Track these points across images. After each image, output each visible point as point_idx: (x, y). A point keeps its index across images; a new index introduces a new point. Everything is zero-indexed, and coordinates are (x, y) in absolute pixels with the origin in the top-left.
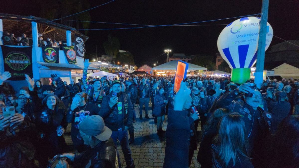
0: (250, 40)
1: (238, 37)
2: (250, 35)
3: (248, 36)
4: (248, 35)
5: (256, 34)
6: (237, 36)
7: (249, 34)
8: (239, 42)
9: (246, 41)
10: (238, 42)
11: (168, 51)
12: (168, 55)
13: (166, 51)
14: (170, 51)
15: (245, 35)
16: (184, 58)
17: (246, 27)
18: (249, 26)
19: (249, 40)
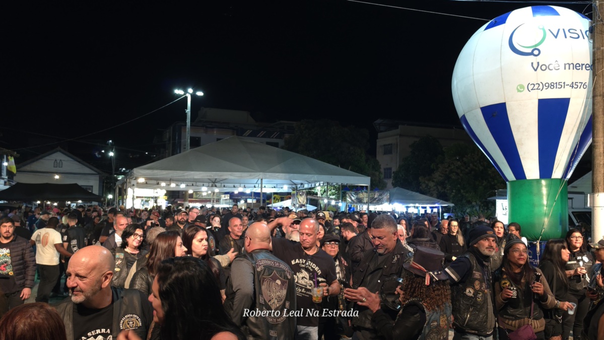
0: (572, 83)
1: (536, 70)
2: (571, 66)
3: (565, 69)
4: (565, 65)
6: (532, 63)
7: (569, 64)
8: (541, 87)
9: (562, 85)
10: (537, 86)
11: (186, 93)
12: (188, 111)
13: (178, 92)
14: (200, 94)
16: (248, 132)
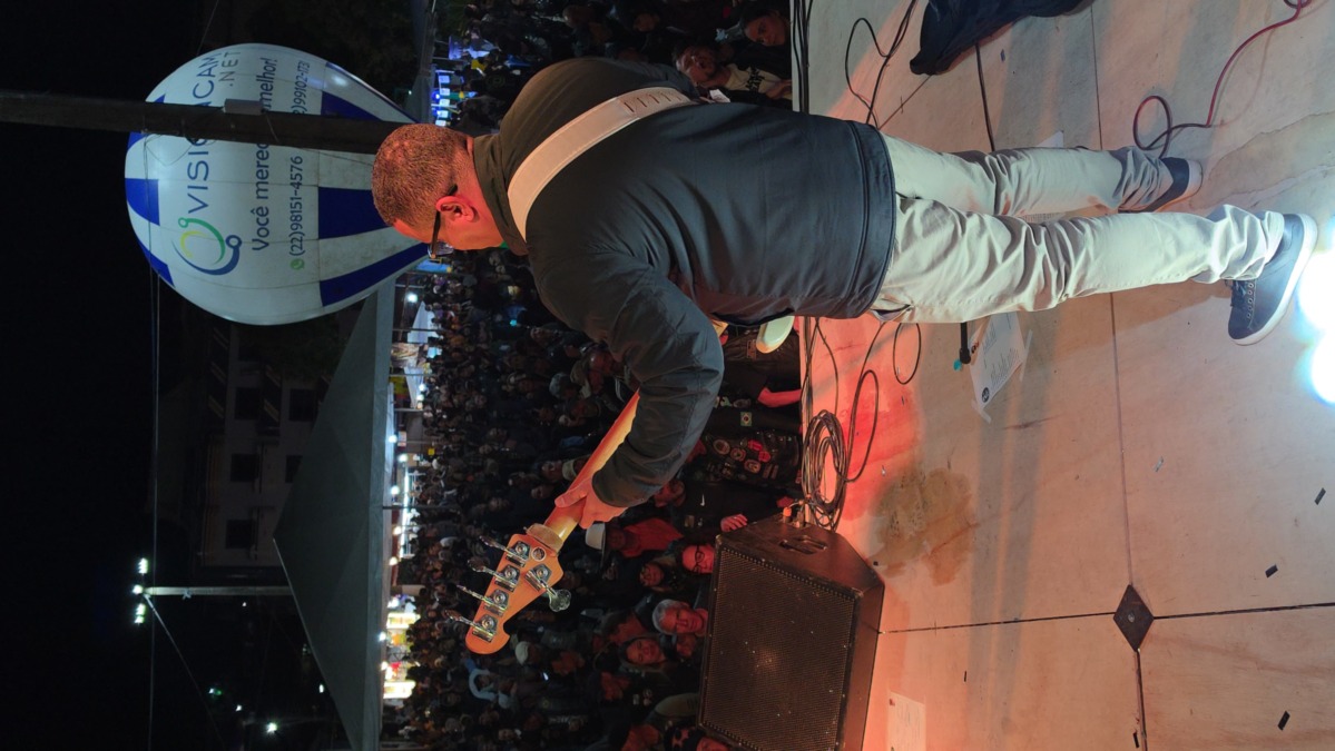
0: (292, 184)
1: (267, 244)
2: (261, 186)
3: (266, 198)
4: (259, 197)
5: (262, 157)
6: (254, 249)
7: (259, 190)
8: (298, 236)
9: (296, 204)
10: (296, 241)
11: (144, 598)
12: (186, 592)
14: (143, 566)
15: (261, 208)
17: (205, 205)
18: (205, 188)
19: (293, 189)
